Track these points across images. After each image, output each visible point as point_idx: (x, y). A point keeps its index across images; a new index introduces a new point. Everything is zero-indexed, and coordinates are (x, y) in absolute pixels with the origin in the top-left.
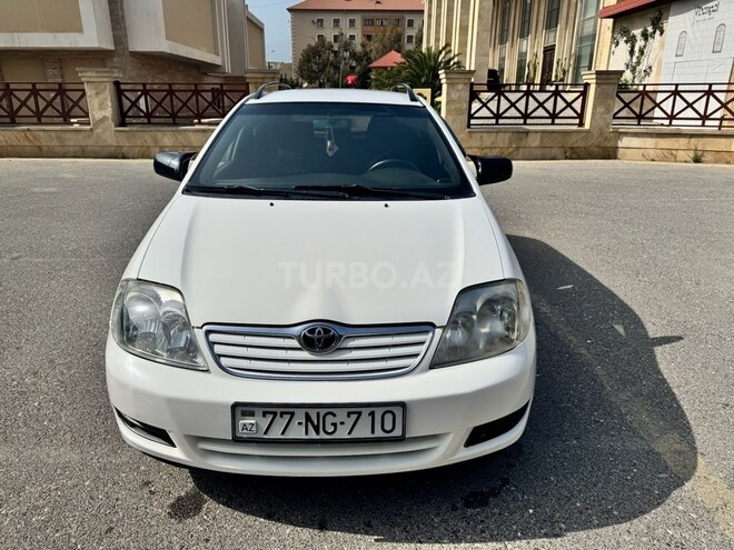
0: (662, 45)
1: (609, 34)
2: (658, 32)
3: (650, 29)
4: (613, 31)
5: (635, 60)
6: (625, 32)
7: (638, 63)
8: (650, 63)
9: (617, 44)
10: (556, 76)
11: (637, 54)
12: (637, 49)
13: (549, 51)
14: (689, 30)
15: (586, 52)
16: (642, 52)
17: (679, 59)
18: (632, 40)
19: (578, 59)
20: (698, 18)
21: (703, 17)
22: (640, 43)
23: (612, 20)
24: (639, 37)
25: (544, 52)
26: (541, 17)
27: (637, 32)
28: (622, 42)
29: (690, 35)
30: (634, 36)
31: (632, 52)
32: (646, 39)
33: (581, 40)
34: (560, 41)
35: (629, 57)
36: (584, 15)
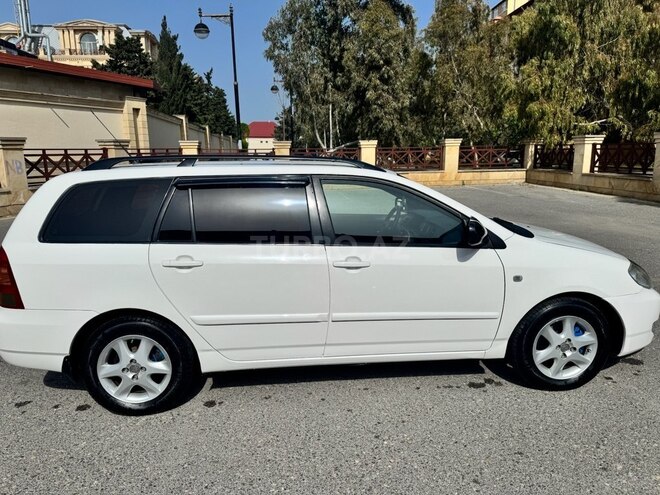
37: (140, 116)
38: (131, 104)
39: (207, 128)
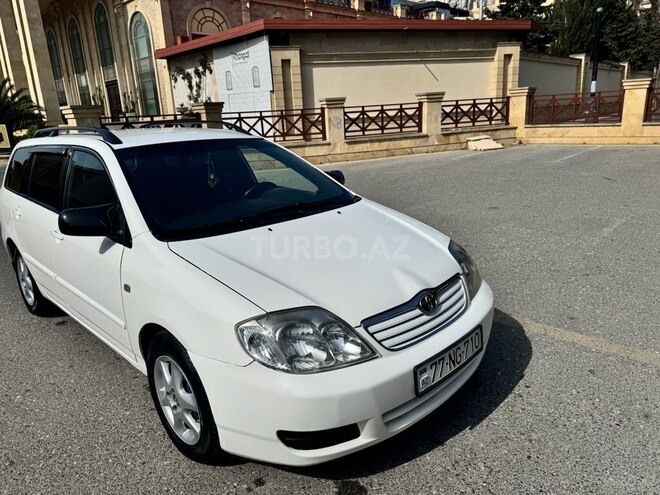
0: (214, 82)
1: (166, 71)
2: (207, 72)
3: (201, 69)
4: (169, 70)
5: (195, 93)
6: (181, 71)
7: (199, 95)
8: (208, 95)
9: (176, 80)
10: (126, 107)
11: (195, 88)
12: (194, 84)
13: (112, 86)
14: (232, 70)
15: (149, 86)
16: (198, 86)
17: (230, 92)
18: (187, 77)
19: (143, 93)
20: (236, 61)
21: (239, 61)
22: (195, 80)
23: (165, 61)
24: (193, 75)
25: (107, 86)
26: (95, 56)
27: (191, 71)
28: (180, 78)
29: (233, 74)
30: (188, 74)
31: (191, 87)
32: (200, 77)
33: (141, 76)
34: (120, 76)
35: (189, 91)
36: (138, 56)
37: (511, 63)
38: (502, 50)
39: (626, 65)
